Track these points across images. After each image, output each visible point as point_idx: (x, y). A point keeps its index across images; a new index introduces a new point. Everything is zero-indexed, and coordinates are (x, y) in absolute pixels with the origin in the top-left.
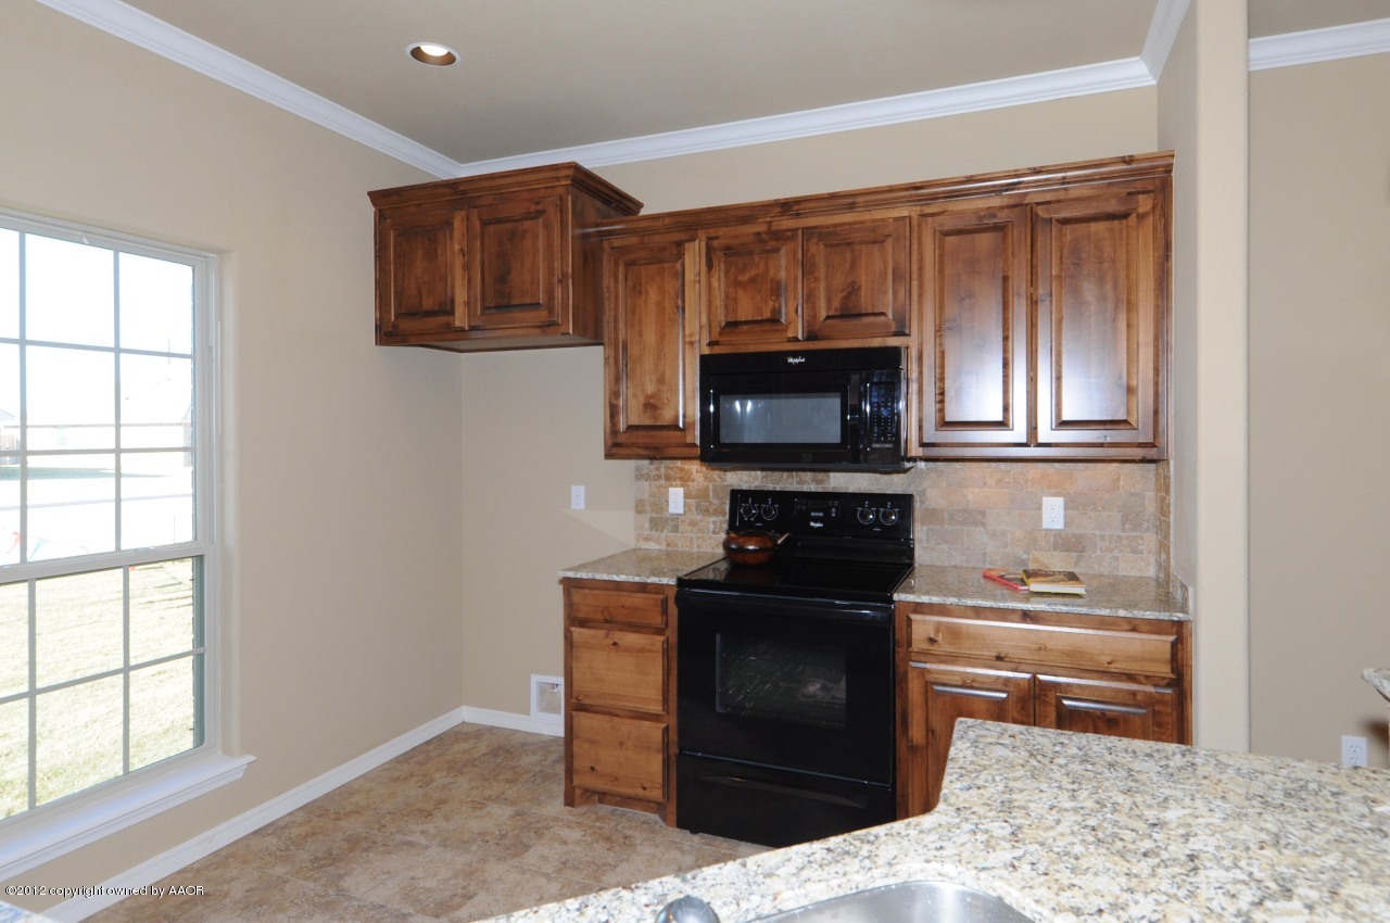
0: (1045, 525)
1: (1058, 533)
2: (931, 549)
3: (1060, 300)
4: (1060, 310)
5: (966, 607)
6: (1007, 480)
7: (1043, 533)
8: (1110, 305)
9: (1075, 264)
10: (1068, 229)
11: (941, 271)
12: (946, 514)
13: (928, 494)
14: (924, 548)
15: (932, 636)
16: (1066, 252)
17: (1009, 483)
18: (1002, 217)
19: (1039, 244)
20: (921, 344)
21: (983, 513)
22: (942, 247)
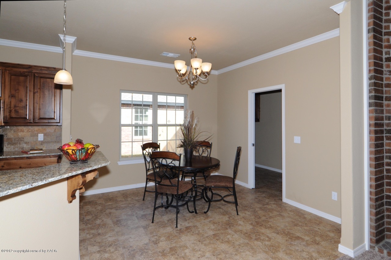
0: (39, 140)
1: (42, 141)
2: (9, 147)
3: (40, 93)
4: (40, 95)
5: (12, 158)
6: (30, 130)
7: (38, 142)
8: (51, 95)
9: (43, 86)
10: (42, 79)
11: (10, 83)
12: (13, 139)
13: (8, 134)
14: (7, 147)
15: (3, 165)
16: (41, 83)
17: (30, 131)
18: (26, 74)
19: (35, 81)
20: (4, 99)
21: (23, 138)
22: (11, 78)
